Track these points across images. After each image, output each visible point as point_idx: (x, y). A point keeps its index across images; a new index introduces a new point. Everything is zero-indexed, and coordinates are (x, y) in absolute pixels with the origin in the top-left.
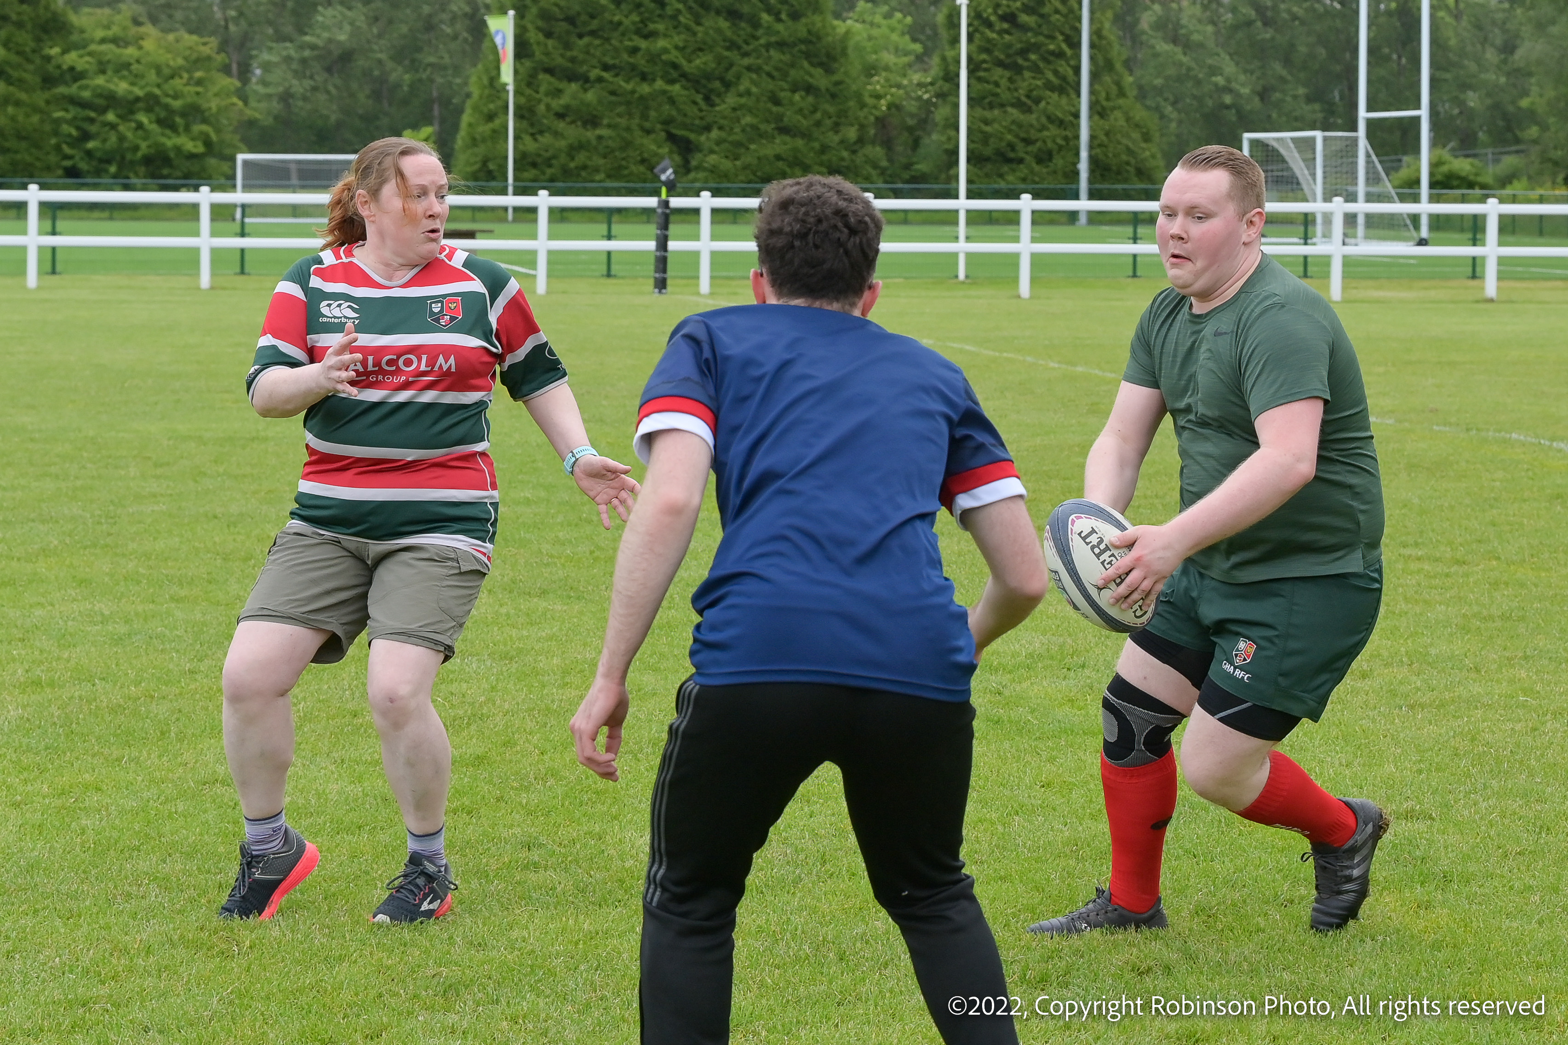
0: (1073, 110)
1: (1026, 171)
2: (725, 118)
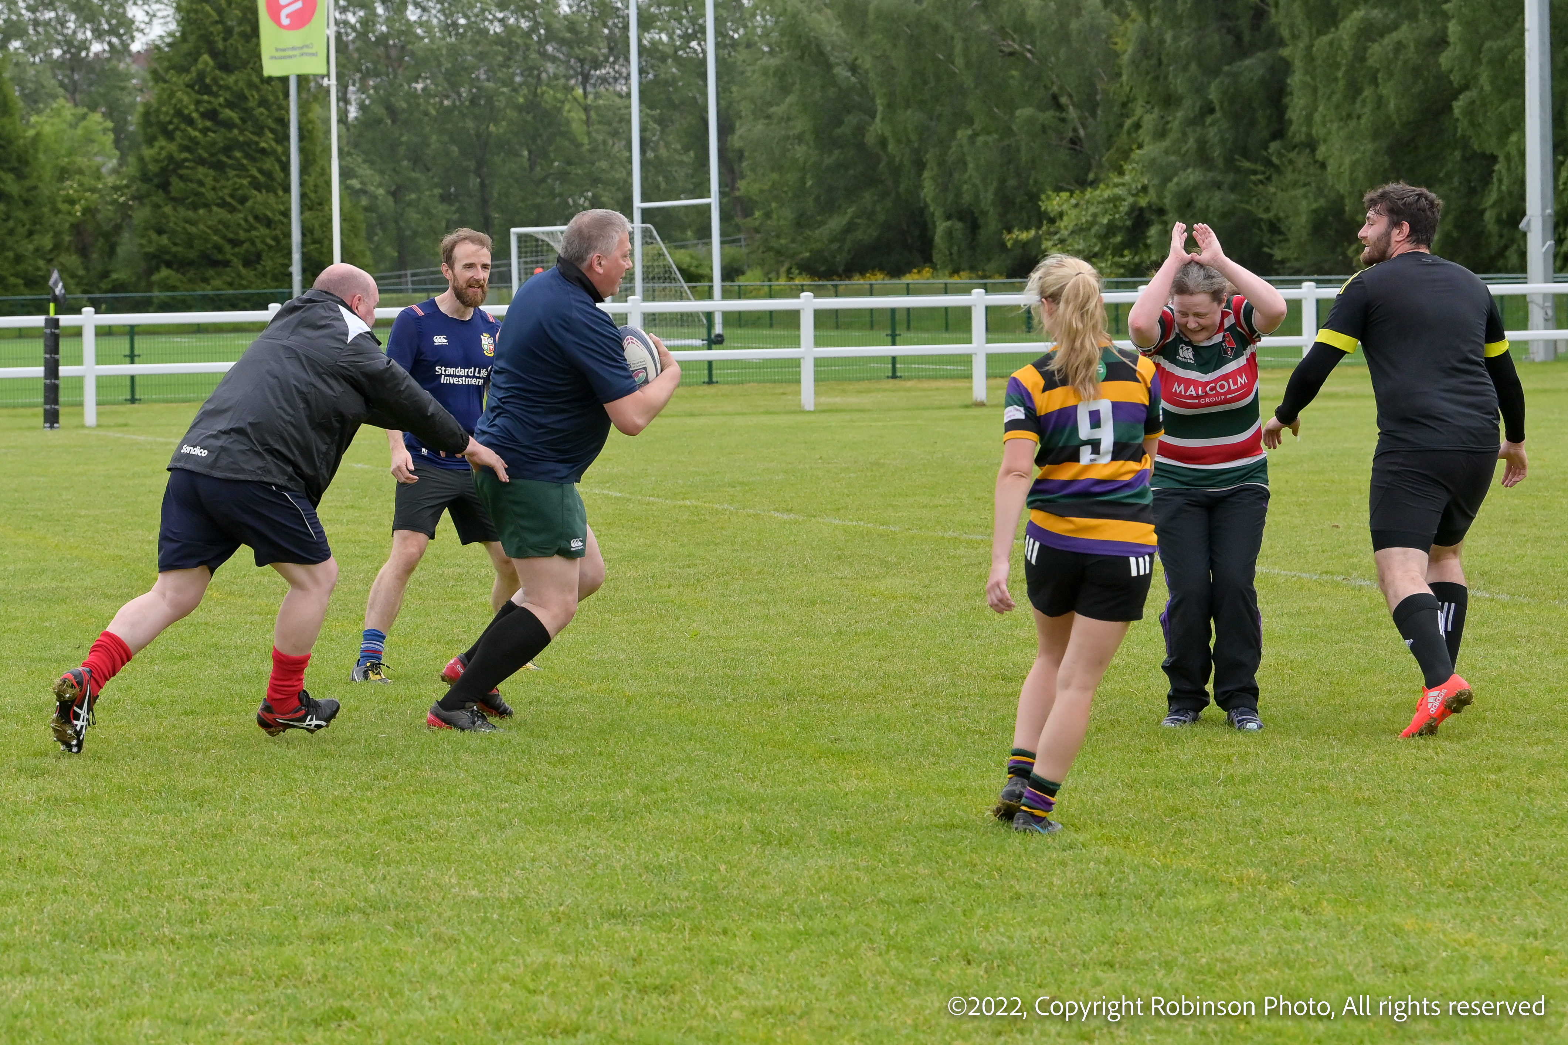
0: (282, 208)
1: (233, 275)
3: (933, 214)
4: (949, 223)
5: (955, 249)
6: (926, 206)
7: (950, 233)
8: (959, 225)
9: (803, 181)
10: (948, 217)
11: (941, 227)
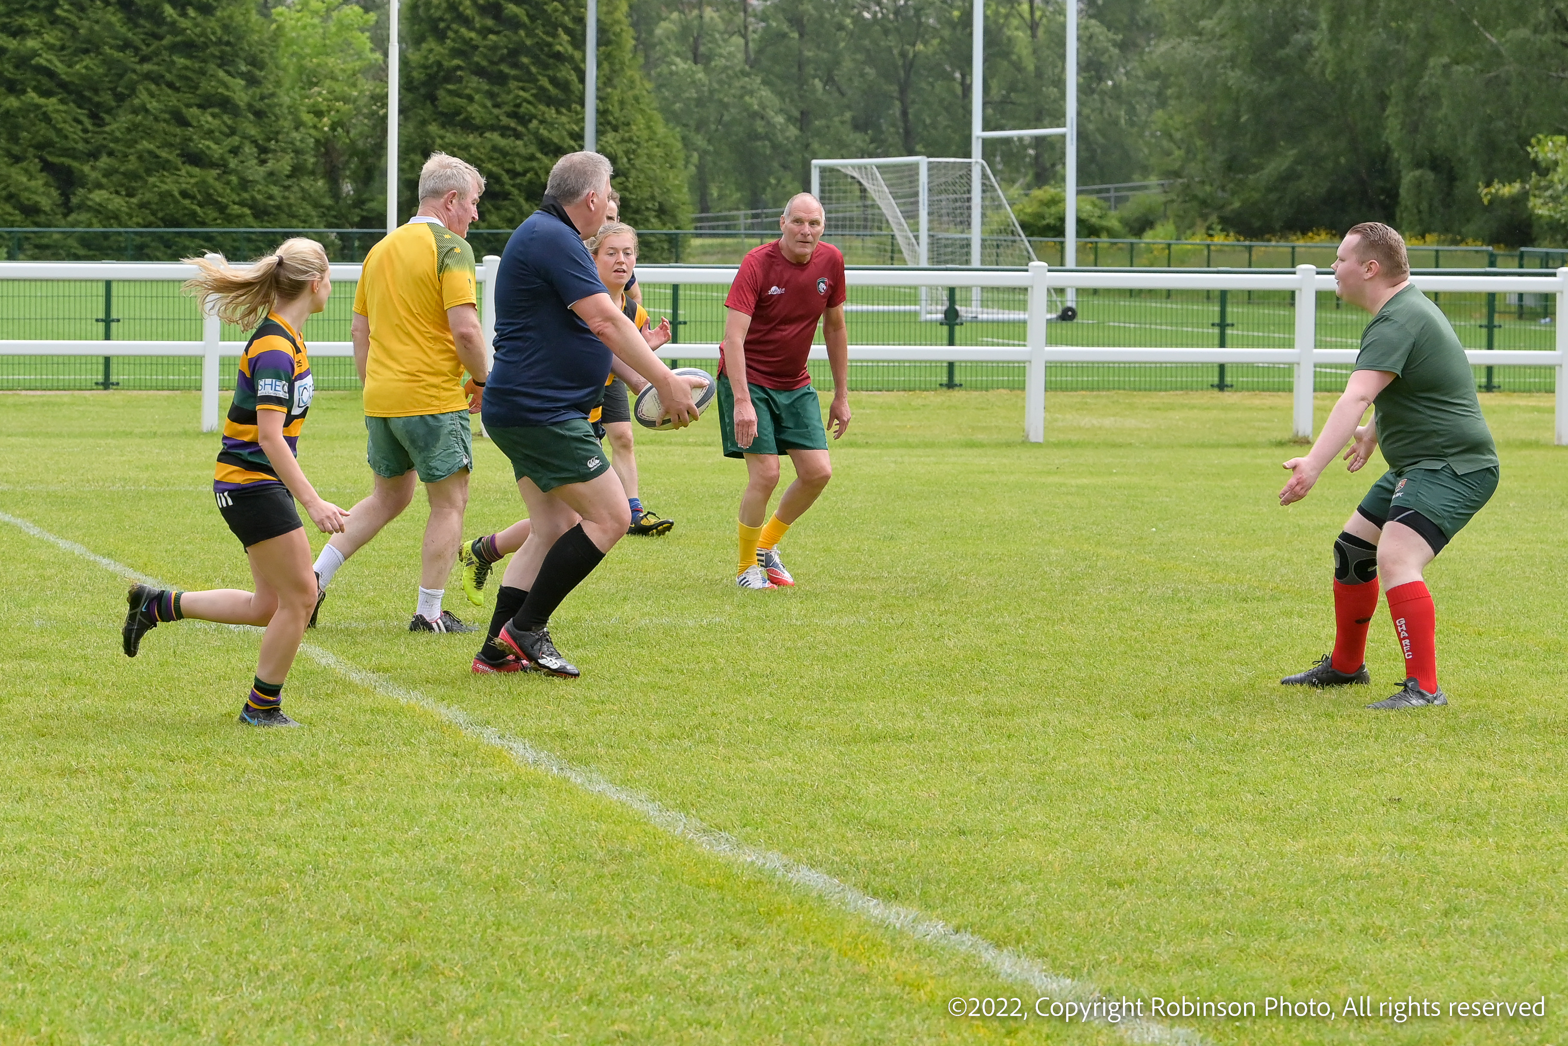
2: (116, 140)
3: (1398, 161)
4: (1418, 173)
5: (1424, 206)
6: (1388, 149)
7: (1418, 185)
8: (1430, 176)
9: (1237, 116)
10: (1419, 165)
11: (1408, 177)
